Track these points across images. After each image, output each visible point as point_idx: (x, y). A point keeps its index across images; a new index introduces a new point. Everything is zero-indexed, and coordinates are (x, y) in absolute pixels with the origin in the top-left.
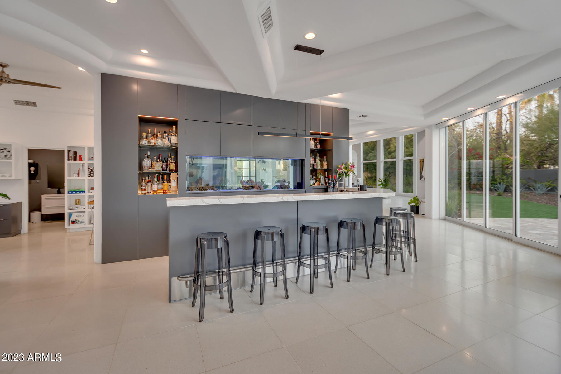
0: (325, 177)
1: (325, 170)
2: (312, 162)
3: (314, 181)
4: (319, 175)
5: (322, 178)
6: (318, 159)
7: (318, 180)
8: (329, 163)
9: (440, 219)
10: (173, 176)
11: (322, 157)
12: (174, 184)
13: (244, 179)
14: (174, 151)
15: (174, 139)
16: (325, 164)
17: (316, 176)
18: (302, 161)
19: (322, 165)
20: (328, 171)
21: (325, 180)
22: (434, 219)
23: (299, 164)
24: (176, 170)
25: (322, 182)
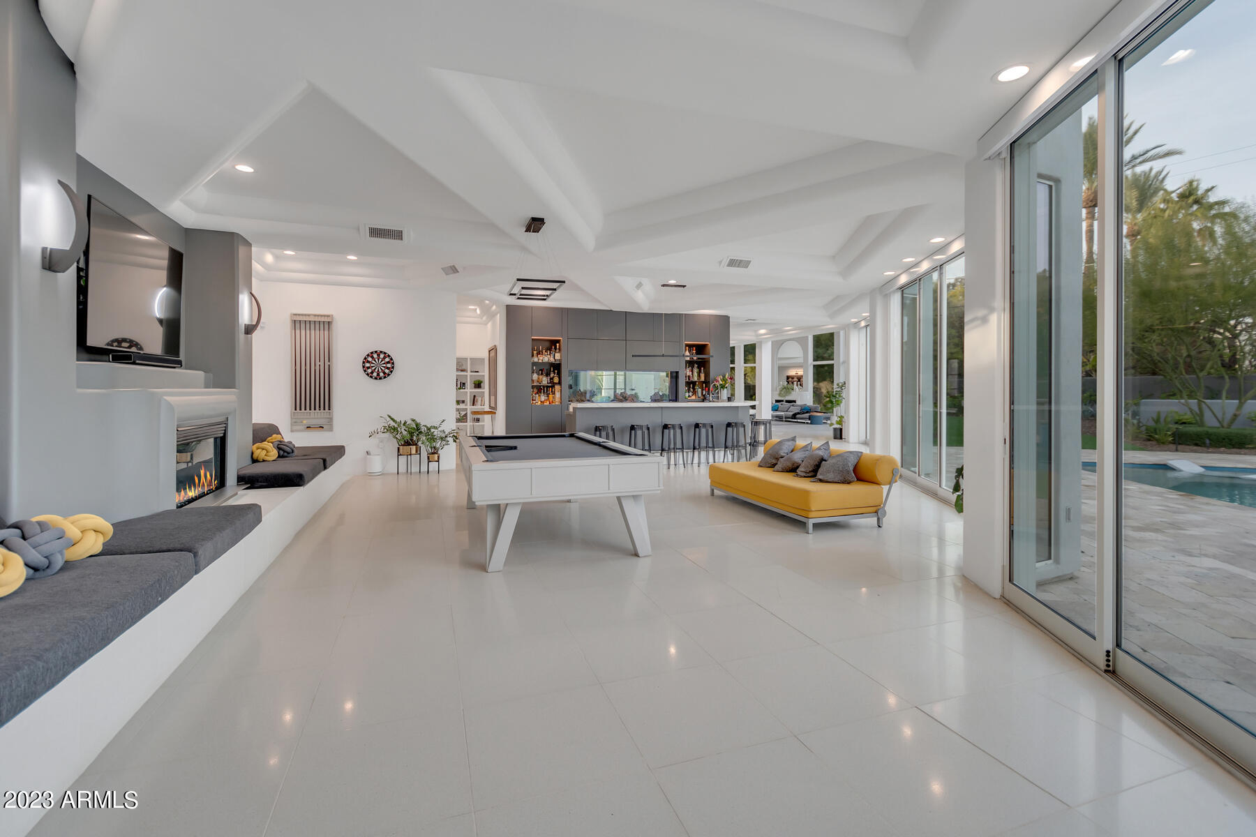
0: (702, 390)
1: (703, 382)
2: (689, 373)
3: (691, 394)
4: (696, 387)
5: (700, 390)
6: (696, 371)
7: (695, 392)
8: (707, 375)
9: (859, 443)
10: (557, 387)
11: (699, 368)
12: (558, 395)
13: (619, 392)
14: (557, 367)
15: (558, 356)
16: (702, 376)
17: (694, 388)
18: (677, 373)
19: (699, 376)
20: (707, 383)
21: (702, 393)
22: (852, 443)
23: (675, 376)
24: (560, 383)
25: (700, 395)
